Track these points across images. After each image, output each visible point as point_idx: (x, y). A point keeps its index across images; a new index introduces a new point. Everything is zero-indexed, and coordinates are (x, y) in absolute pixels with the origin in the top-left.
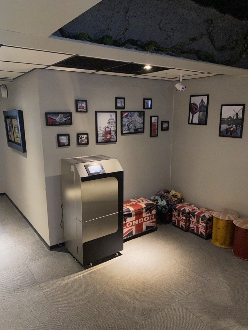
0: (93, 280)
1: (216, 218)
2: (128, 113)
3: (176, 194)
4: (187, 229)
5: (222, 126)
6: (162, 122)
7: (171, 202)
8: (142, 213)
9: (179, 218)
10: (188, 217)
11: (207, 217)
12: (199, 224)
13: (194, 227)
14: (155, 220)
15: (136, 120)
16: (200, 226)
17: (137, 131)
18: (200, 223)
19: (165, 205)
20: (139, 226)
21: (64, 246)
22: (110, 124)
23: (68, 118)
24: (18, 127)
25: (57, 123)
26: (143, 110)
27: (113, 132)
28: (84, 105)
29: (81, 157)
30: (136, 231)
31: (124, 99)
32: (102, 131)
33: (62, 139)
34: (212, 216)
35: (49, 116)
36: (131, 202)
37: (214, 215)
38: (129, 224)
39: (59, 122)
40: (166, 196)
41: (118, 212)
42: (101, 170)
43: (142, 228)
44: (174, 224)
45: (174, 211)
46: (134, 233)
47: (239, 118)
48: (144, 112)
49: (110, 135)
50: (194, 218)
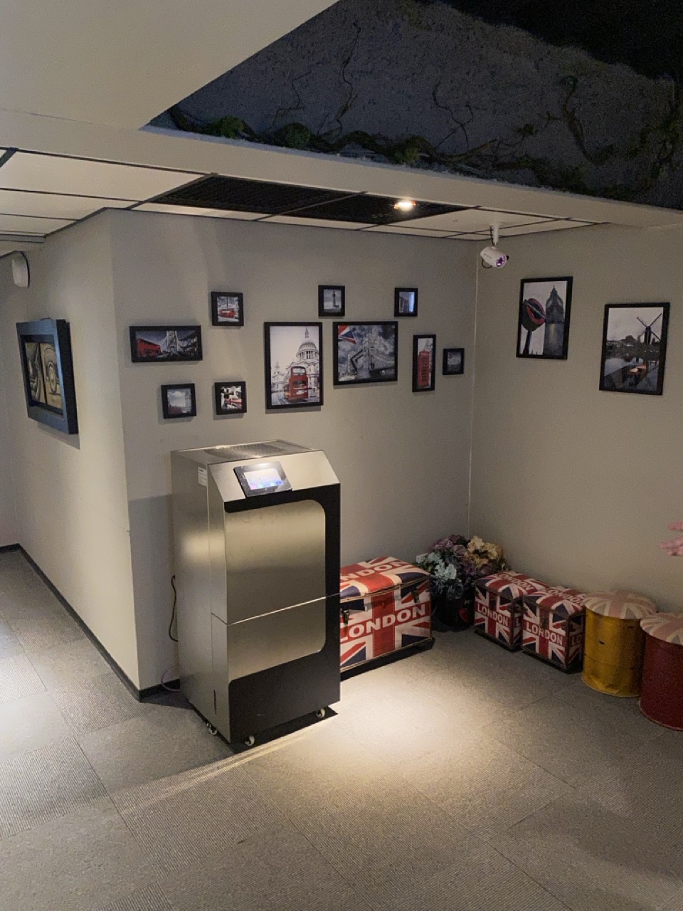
0: (257, 781)
1: (595, 614)
2: (352, 327)
3: (483, 547)
4: (516, 645)
5: (608, 362)
6: (446, 352)
7: (471, 570)
8: (390, 600)
9: (494, 613)
10: (517, 612)
11: (570, 611)
12: (548, 629)
13: (534, 639)
14: (426, 619)
15: (376, 346)
16: (550, 636)
17: (376, 377)
18: (551, 628)
19: (454, 578)
20: (383, 637)
21: (179, 688)
22: (305, 357)
23: (192, 342)
24: (56, 366)
25: (161, 354)
26: (394, 319)
27: (313, 379)
28: (235, 306)
29: (225, 447)
30: (376, 650)
31: (342, 289)
32: (283, 375)
33: (174, 398)
34: (584, 608)
35: (139, 336)
36: (362, 568)
37: (588, 606)
38: (357, 631)
39: (167, 353)
40: (459, 555)
41: (324, 598)
42: (280, 482)
43: (392, 641)
44: (480, 631)
45: (480, 594)
46: (370, 655)
47: (654, 340)
48: (396, 323)
49: (305, 387)
50: (535, 613)
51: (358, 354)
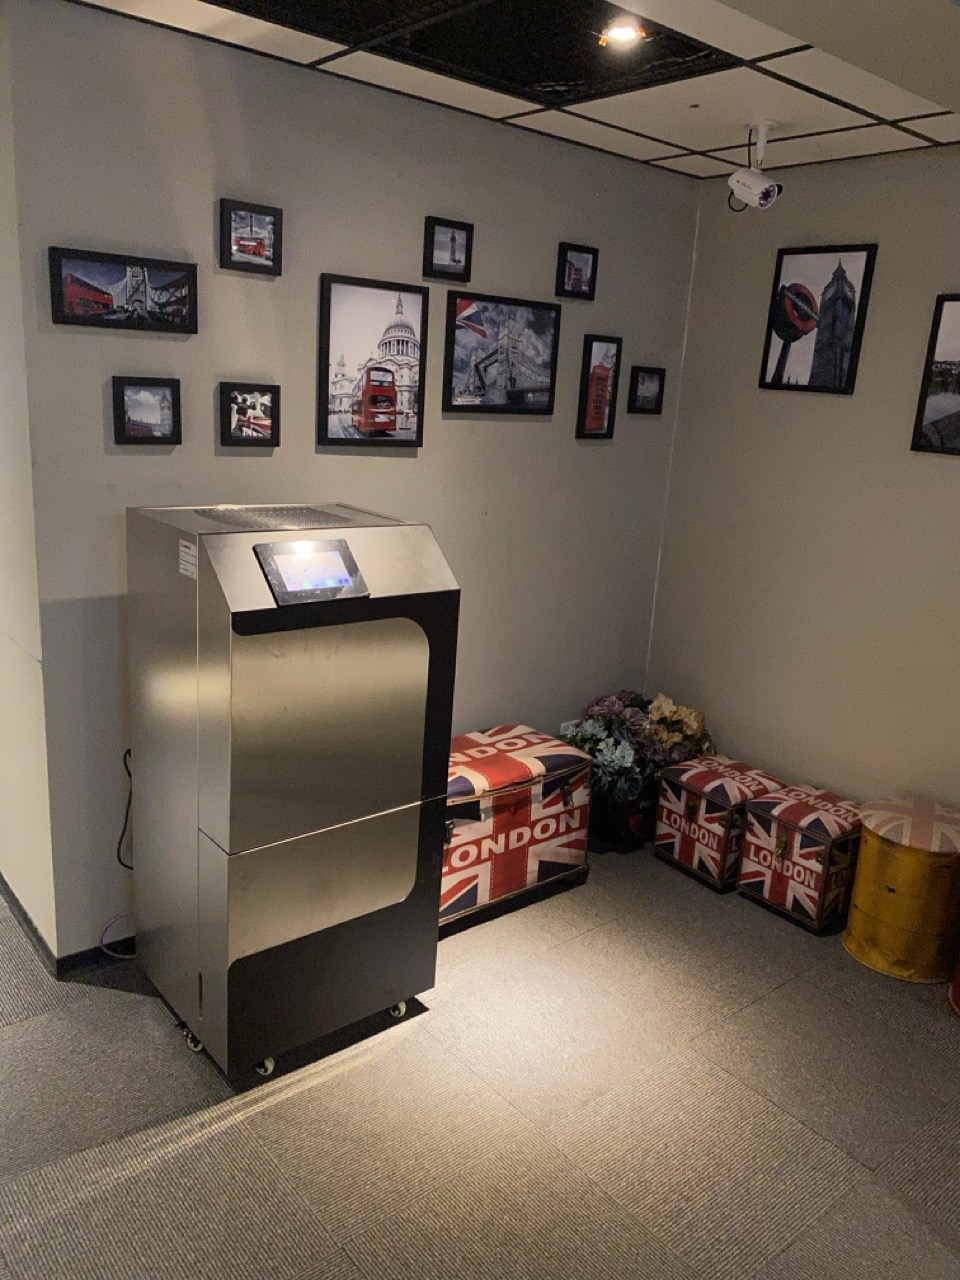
0: (277, 1155)
1: (884, 840)
2: (482, 304)
3: (675, 713)
4: (728, 881)
5: (931, 401)
6: (636, 371)
7: (656, 752)
8: (524, 801)
9: (694, 826)
10: (735, 827)
11: (834, 830)
12: (790, 860)
13: (763, 875)
14: (581, 835)
15: (521, 347)
16: (793, 871)
17: (516, 404)
18: (796, 858)
19: (629, 765)
20: (508, 865)
21: (134, 953)
22: (394, 351)
23: (178, 294)
25: (114, 312)
26: (552, 299)
27: (406, 395)
28: (266, 234)
29: (236, 507)
30: (495, 888)
31: (468, 229)
32: (351, 381)
33: (139, 404)
34: (858, 826)
35: (68, 270)
36: (475, 744)
37: (869, 824)
38: (464, 856)
39: (126, 311)
40: (633, 724)
41: (419, 803)
42: (346, 580)
43: (524, 873)
44: (664, 854)
45: (670, 793)
48: (557, 309)
49: (392, 409)
50: (768, 832)
51: (487, 358)
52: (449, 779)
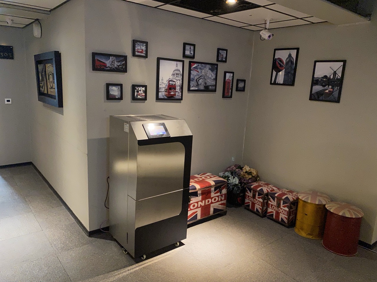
1: (304, 201)
2: (198, 64)
3: (250, 170)
4: (264, 214)
5: (314, 87)
6: (238, 80)
7: (244, 180)
8: (209, 192)
9: (255, 200)
10: (266, 200)
11: (291, 200)
12: (280, 208)
13: (273, 212)
14: (225, 202)
15: (208, 75)
16: (281, 211)
17: (207, 89)
18: (282, 207)
19: (237, 183)
20: (205, 209)
21: (109, 231)
22: (175, 76)
23: (122, 63)
24: (53, 74)
25: (107, 68)
26: (216, 63)
27: (178, 87)
28: (144, 48)
30: (202, 215)
31: (194, 45)
32: (165, 84)
33: (113, 90)
34: (298, 199)
35: (97, 58)
36: (196, 178)
37: (300, 197)
39: (110, 67)
40: (239, 173)
41: (182, 189)
42: (165, 133)
43: (209, 211)
45: (248, 191)
46: (199, 217)
47: (337, 77)
48: (217, 65)
49: (175, 91)
50: (274, 201)
51: (199, 78)
52: (190, 186)
